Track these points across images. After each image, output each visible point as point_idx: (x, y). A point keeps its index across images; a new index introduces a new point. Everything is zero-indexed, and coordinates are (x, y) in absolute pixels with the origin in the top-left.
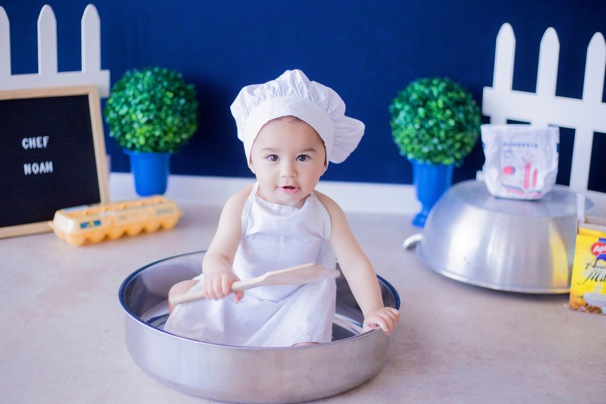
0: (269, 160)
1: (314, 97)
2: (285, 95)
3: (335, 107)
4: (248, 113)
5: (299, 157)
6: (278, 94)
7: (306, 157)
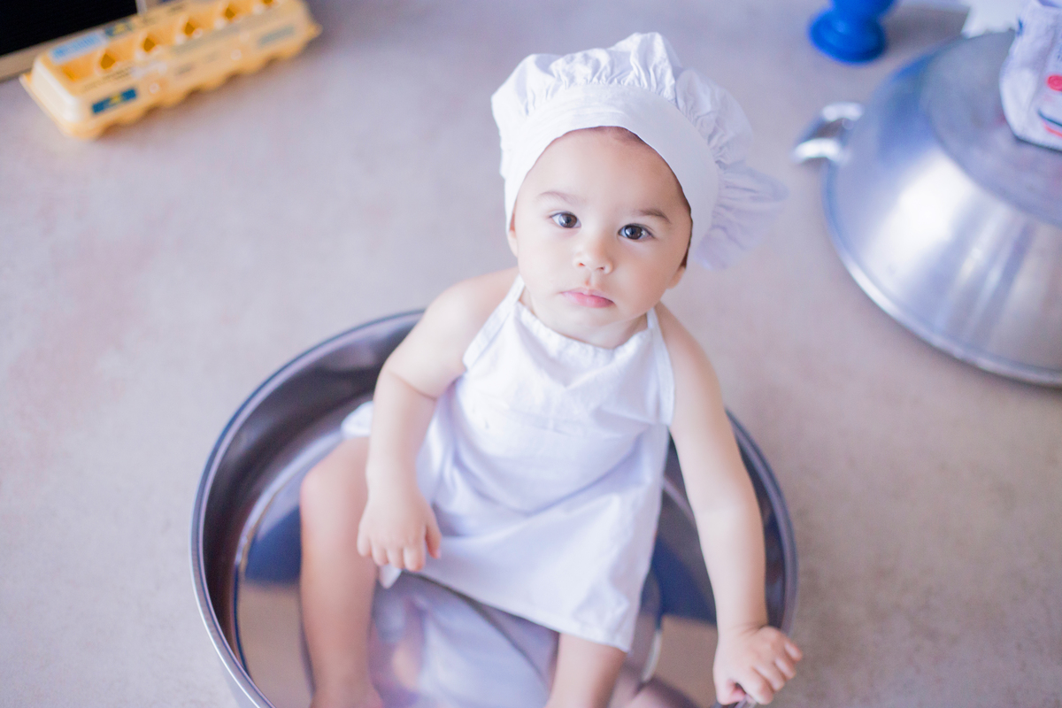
1: (686, 100)
6: (603, 78)
7: (642, 231)
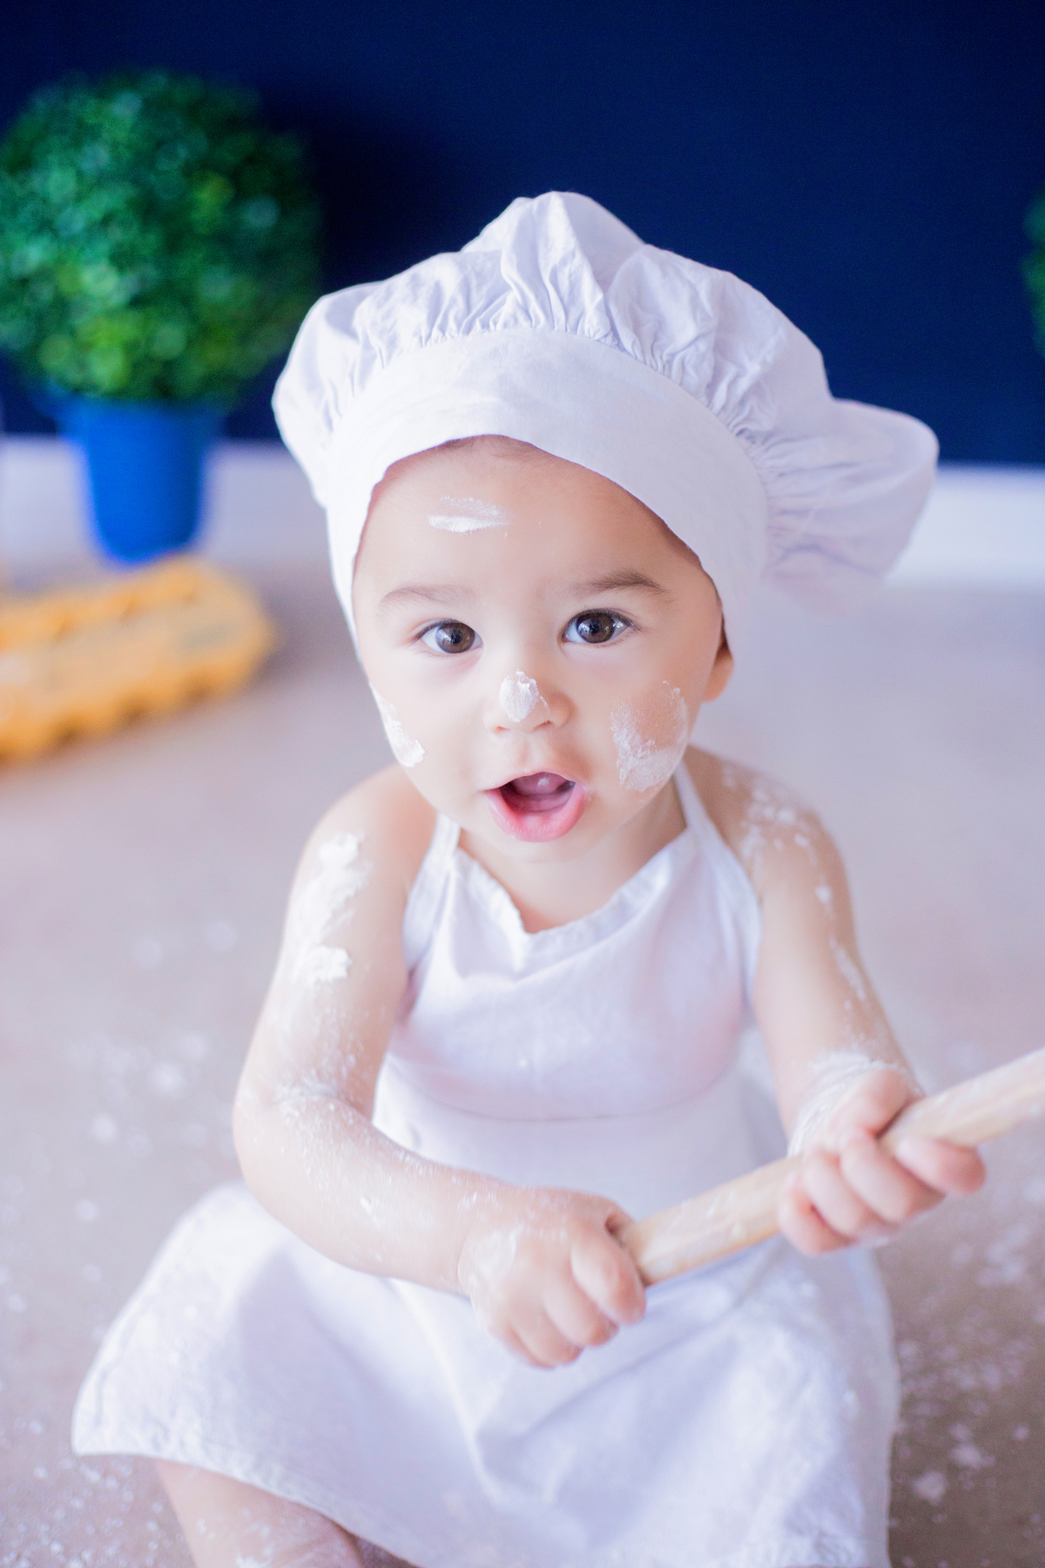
0: (430, 653)
2: (485, 326)
7: (612, 622)
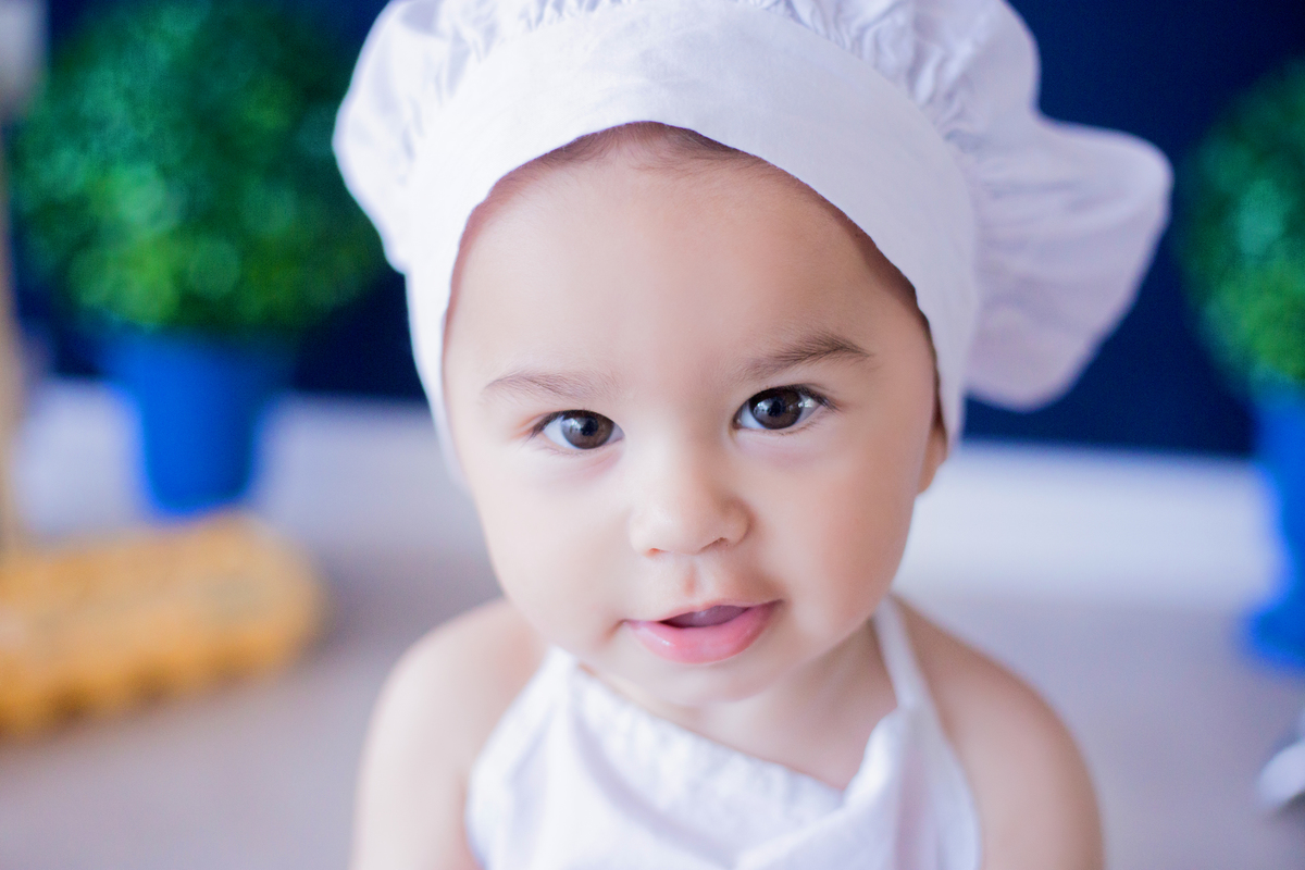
0: (554, 449)
3: (964, 51)
4: (409, 150)
5: (753, 402)
7: (799, 399)
